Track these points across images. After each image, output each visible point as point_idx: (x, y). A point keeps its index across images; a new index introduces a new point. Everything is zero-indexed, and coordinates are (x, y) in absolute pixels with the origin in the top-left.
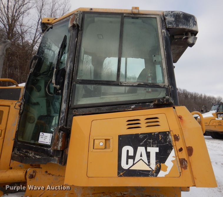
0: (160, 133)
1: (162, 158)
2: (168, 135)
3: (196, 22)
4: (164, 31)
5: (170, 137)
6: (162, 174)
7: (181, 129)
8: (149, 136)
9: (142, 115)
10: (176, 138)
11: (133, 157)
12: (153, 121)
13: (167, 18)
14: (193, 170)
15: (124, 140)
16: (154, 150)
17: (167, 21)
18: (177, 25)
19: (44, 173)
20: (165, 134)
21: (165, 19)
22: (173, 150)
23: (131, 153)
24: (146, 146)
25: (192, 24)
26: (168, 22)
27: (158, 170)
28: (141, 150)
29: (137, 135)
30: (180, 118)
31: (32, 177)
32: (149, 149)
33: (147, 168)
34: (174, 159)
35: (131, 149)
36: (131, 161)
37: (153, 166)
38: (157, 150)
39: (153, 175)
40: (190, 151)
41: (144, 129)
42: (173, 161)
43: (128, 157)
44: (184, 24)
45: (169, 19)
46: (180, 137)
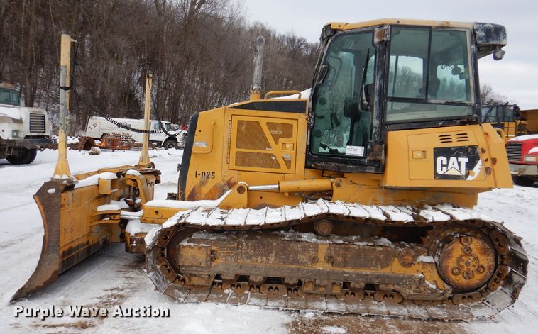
0: (469, 146)
1: (470, 166)
2: (476, 148)
3: (506, 34)
4: (473, 47)
5: (478, 150)
6: (470, 178)
7: (488, 143)
8: (460, 148)
9: (452, 131)
10: (483, 151)
11: (447, 166)
12: (462, 136)
13: (477, 32)
14: (496, 175)
15: (438, 152)
16: (464, 160)
17: (477, 36)
18: (488, 41)
19: (349, 182)
20: (474, 148)
21: (475, 34)
22: (480, 161)
23: (445, 162)
24: (457, 156)
25: (501, 38)
26: (479, 37)
27: (467, 175)
28: (453, 160)
29: (449, 148)
30: (487, 134)
31: (338, 185)
32: (460, 159)
33: (459, 174)
34: (480, 167)
35: (444, 159)
36: (445, 168)
37: (463, 172)
38: (467, 160)
39: (463, 179)
40: (494, 161)
41: (455, 143)
42: (479, 169)
43: (443, 165)
44: (494, 39)
45: (480, 34)
46: (487, 150)
